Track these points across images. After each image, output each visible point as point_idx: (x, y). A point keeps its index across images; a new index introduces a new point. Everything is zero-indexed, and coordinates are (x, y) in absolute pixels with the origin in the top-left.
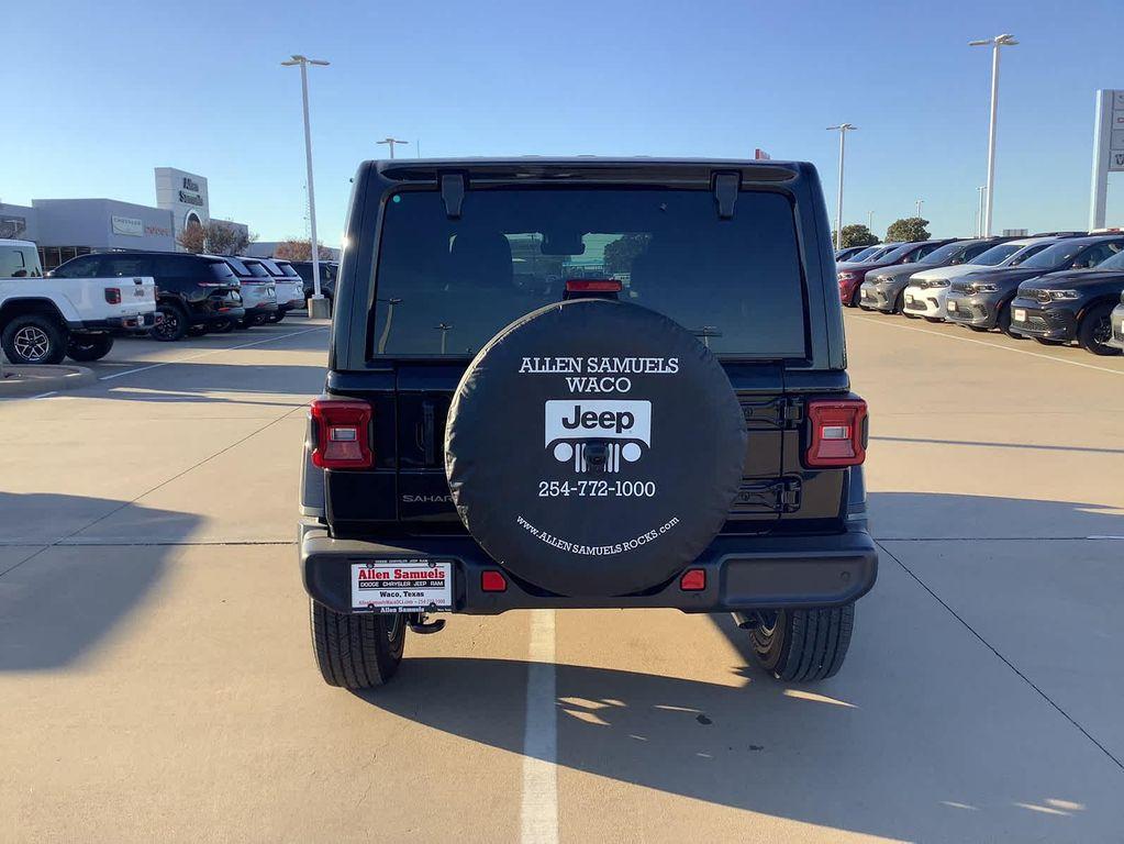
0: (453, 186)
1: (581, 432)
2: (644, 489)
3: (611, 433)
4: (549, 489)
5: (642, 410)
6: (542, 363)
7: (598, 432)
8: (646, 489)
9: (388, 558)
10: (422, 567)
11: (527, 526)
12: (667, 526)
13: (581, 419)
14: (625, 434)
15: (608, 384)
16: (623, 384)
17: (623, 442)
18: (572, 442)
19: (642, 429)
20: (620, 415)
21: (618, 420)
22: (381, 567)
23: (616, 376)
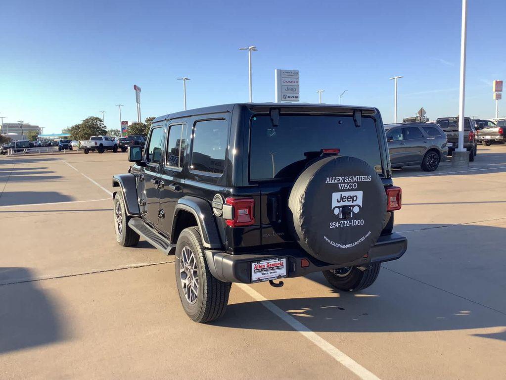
0: (275, 114)
1: (342, 204)
2: (360, 222)
3: (350, 203)
5: (360, 194)
6: (332, 179)
7: (347, 203)
8: (361, 222)
9: (265, 259)
10: (275, 261)
11: (327, 239)
12: (368, 235)
13: (342, 199)
14: (355, 203)
15: (350, 186)
16: (355, 186)
17: (354, 206)
18: (339, 207)
19: (359, 202)
20: (353, 197)
21: (353, 199)
22: (262, 263)
23: (353, 183)
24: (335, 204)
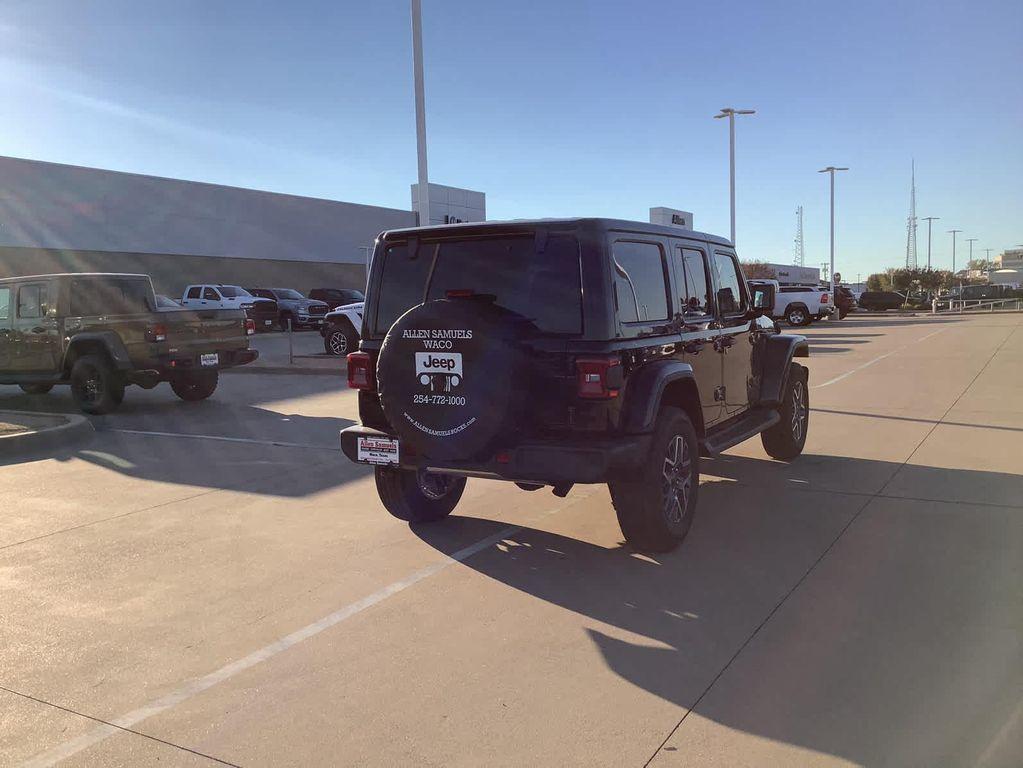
0: (413, 244)
1: (432, 370)
2: (460, 402)
3: (446, 371)
4: (419, 399)
5: (458, 358)
6: (412, 333)
7: (440, 370)
9: (373, 435)
10: (386, 442)
11: (409, 418)
12: (470, 422)
13: (432, 363)
14: (452, 371)
15: (442, 344)
16: (449, 344)
17: (452, 375)
18: (429, 374)
19: (458, 369)
20: (449, 361)
21: (449, 364)
22: (370, 440)
23: (445, 340)
24: (420, 368)
